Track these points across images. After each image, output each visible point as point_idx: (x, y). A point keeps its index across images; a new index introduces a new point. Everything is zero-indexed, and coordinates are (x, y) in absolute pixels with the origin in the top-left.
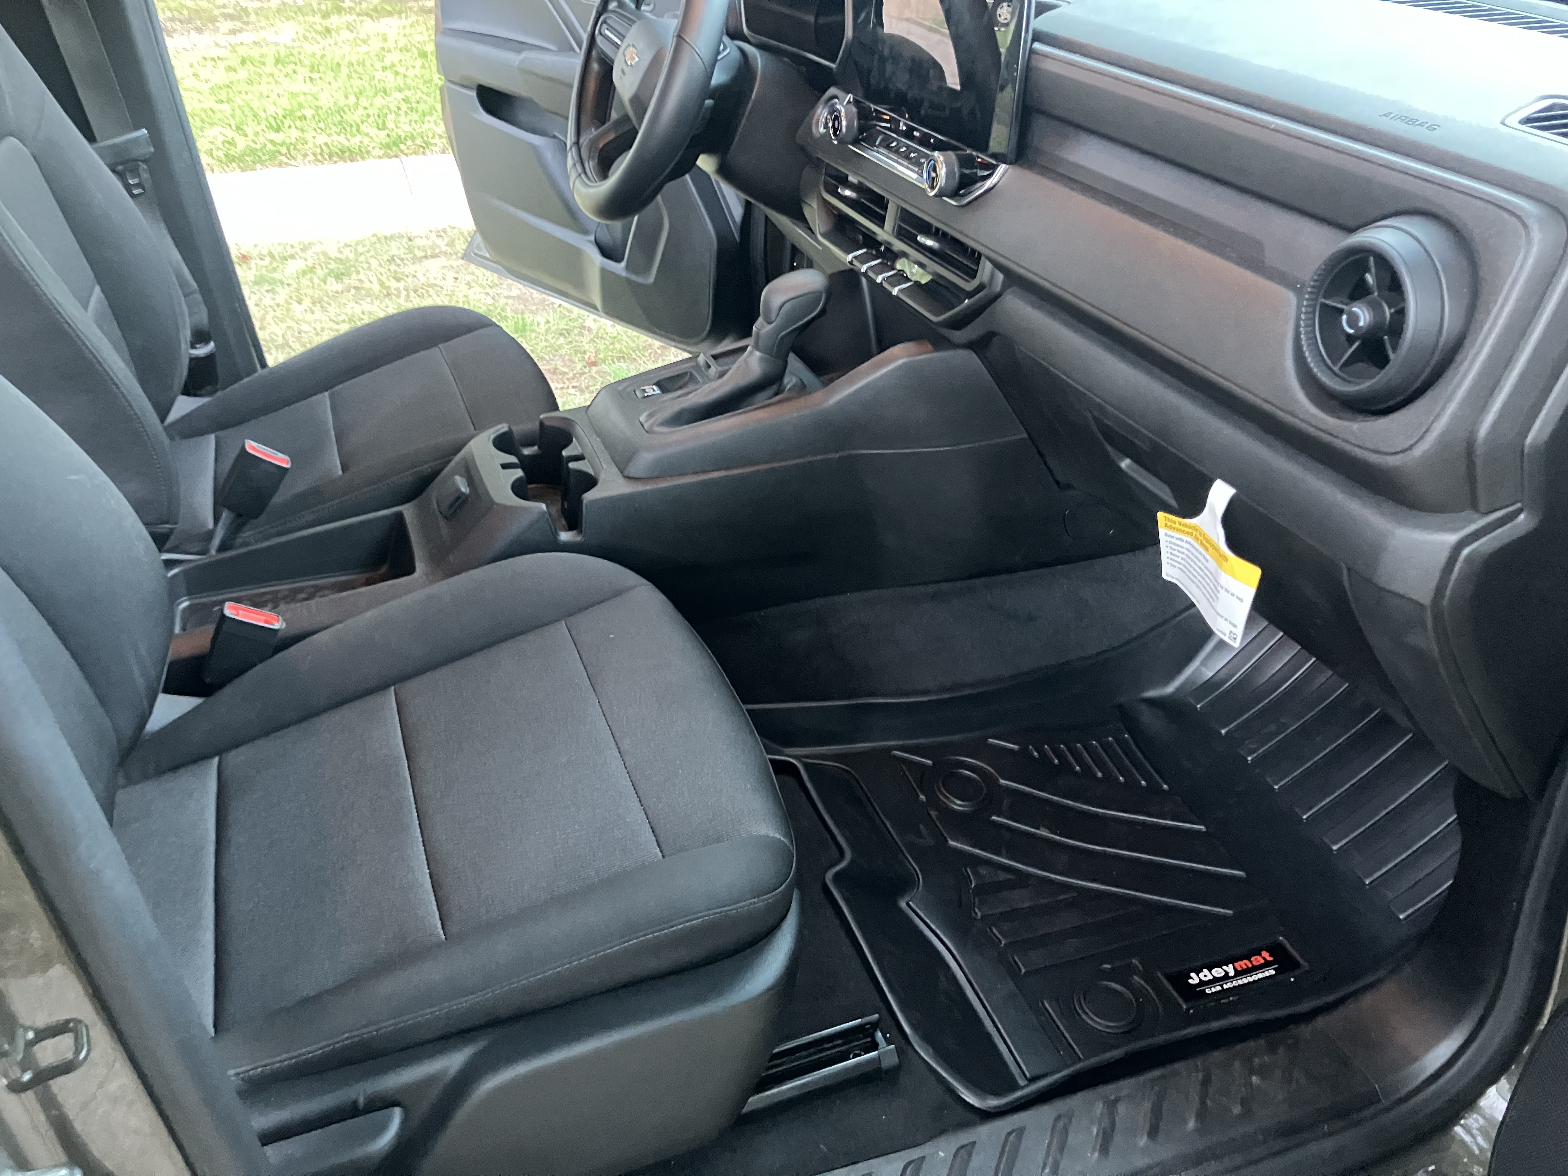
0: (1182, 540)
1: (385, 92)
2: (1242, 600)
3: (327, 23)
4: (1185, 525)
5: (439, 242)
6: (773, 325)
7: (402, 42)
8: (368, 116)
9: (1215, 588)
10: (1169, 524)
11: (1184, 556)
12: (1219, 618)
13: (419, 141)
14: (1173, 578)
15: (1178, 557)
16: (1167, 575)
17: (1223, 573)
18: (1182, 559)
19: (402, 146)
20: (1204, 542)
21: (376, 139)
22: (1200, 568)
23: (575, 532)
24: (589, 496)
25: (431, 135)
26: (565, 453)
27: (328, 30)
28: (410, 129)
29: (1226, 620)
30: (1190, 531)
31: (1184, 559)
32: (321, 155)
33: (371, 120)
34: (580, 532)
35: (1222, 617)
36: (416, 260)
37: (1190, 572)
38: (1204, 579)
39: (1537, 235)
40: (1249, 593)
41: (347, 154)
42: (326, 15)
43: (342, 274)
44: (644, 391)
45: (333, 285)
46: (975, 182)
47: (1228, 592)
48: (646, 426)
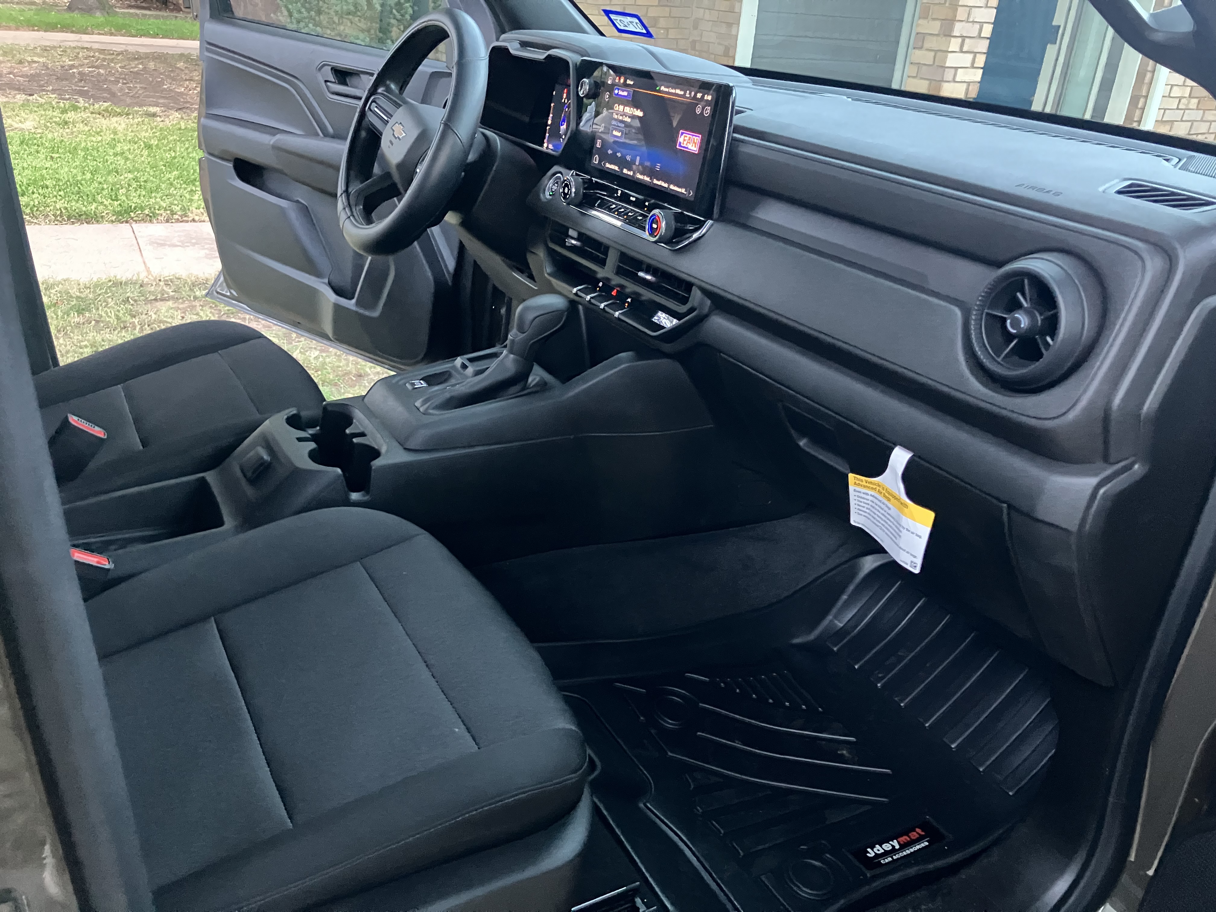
0: (867, 494)
1: (117, 172)
2: (920, 537)
3: (66, 117)
4: (871, 483)
5: (166, 289)
6: (525, 334)
7: (130, 136)
8: (103, 189)
9: (897, 528)
10: (857, 482)
11: (869, 507)
12: (901, 550)
13: (147, 212)
14: (859, 523)
15: (864, 507)
16: (855, 522)
17: (904, 517)
18: (867, 509)
19: (132, 214)
20: (887, 494)
21: (110, 207)
22: (883, 515)
23: (362, 492)
24: (376, 463)
25: (157, 207)
26: (348, 431)
27: (66, 123)
28: (139, 201)
29: (908, 552)
30: (874, 487)
31: (869, 509)
32: (61, 216)
33: (105, 192)
34: (368, 492)
35: (904, 550)
36: (147, 301)
37: (874, 518)
38: (887, 523)
39: (1149, 264)
40: (925, 530)
41: (84, 217)
42: (64, 111)
43: (83, 309)
44: (413, 384)
45: (75, 319)
46: (686, 233)
47: (909, 531)
48: (422, 409)
